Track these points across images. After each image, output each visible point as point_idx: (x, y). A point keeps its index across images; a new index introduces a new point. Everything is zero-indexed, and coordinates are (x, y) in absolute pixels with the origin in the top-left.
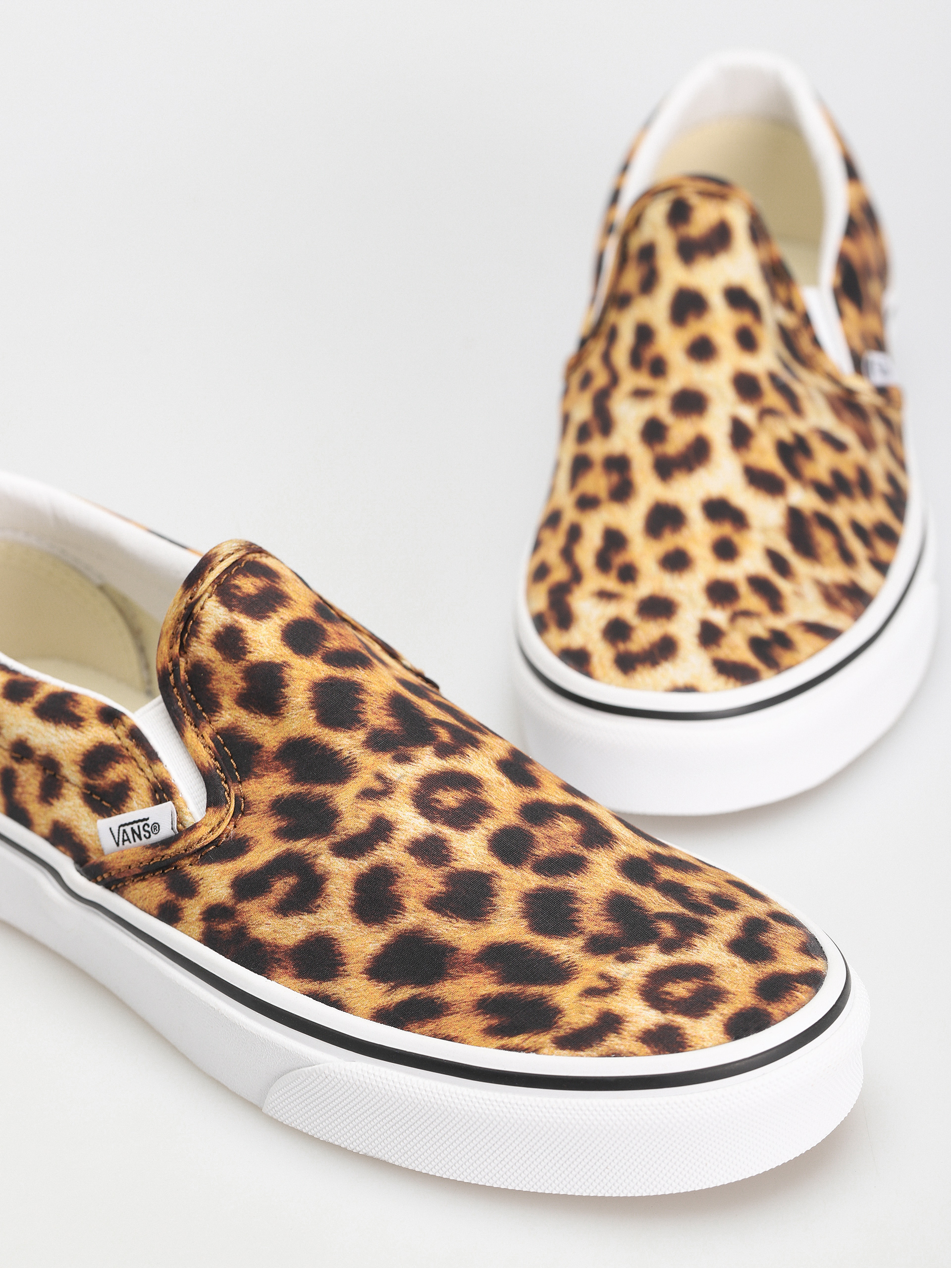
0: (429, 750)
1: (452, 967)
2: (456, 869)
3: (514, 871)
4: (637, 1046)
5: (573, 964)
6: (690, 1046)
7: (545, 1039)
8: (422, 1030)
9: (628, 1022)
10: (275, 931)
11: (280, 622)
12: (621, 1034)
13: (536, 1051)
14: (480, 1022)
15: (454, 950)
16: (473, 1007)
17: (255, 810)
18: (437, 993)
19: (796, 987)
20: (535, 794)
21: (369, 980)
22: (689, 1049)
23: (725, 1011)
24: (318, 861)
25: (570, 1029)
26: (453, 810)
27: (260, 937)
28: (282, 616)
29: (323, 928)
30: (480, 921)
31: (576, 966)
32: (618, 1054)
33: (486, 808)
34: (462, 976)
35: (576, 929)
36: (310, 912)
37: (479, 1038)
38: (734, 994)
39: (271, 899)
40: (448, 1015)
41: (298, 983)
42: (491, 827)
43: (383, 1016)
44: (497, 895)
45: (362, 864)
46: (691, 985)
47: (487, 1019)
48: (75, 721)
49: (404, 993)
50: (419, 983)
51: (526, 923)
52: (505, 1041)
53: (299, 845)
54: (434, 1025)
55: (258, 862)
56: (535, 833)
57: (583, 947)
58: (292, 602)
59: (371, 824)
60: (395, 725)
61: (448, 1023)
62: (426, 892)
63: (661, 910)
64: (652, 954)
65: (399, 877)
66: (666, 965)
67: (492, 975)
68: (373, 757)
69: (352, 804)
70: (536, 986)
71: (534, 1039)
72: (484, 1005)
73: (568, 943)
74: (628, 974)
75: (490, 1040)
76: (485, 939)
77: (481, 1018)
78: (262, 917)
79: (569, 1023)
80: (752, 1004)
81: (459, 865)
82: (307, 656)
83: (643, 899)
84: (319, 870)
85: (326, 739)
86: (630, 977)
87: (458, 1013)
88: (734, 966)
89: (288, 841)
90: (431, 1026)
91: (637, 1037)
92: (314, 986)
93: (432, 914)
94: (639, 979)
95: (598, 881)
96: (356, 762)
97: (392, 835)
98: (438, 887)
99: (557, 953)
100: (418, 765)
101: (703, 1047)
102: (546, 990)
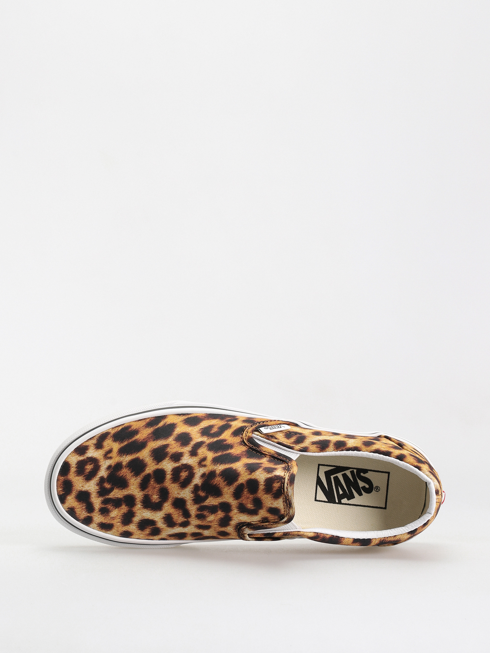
0: (200, 484)
1: (152, 436)
2: (167, 457)
3: (154, 469)
4: (87, 444)
5: (121, 456)
6: (73, 452)
7: (113, 432)
8: (150, 419)
9: (94, 449)
10: (211, 422)
11: (261, 483)
12: (94, 444)
13: (113, 428)
14: (134, 427)
15: (154, 440)
16: (139, 430)
17: (237, 444)
18: (152, 429)
19: (63, 491)
20: (170, 501)
21: (174, 423)
22: (74, 451)
23: (73, 469)
24: (207, 438)
25: (108, 438)
26: (181, 472)
27: (215, 420)
28: (262, 486)
29: (195, 427)
30: (152, 451)
31: (120, 456)
32: (90, 439)
33: (174, 481)
34: (148, 435)
35: (128, 467)
36: (202, 428)
37: (132, 424)
38: (75, 476)
39: (216, 427)
40: (144, 425)
41: (195, 415)
42: (168, 476)
43: (164, 417)
44: (153, 460)
45: (193, 443)
46: (88, 471)
47: (133, 429)
48: (314, 443)
49: (161, 424)
50: (158, 428)
51: (141, 458)
52: (123, 426)
53: (215, 439)
54: (147, 421)
55: (226, 432)
56: (158, 485)
57: (122, 463)
58: (264, 493)
59: (197, 452)
60: (212, 483)
61: (143, 423)
62: (171, 447)
63: (114, 491)
64: (104, 474)
65: (180, 446)
66: (98, 473)
67: (140, 440)
68: (210, 469)
69: (206, 454)
70: (126, 444)
71: (116, 431)
72: (136, 432)
73: (126, 461)
74: (105, 463)
75: (128, 425)
76: (148, 447)
77: (135, 429)
78: (217, 423)
79: (109, 439)
80: (68, 476)
81: (168, 458)
82: (247, 481)
83: (121, 491)
84: (205, 436)
85: (226, 465)
86: (104, 462)
87: (142, 427)
88: (82, 487)
89: (220, 439)
90: (148, 420)
91: (89, 446)
92: (190, 416)
93: (165, 444)
94: (101, 464)
95: (134, 486)
96: (214, 465)
97: (189, 453)
98: (168, 450)
99: (127, 456)
100: (198, 477)
101: (70, 454)
102: (122, 445)
